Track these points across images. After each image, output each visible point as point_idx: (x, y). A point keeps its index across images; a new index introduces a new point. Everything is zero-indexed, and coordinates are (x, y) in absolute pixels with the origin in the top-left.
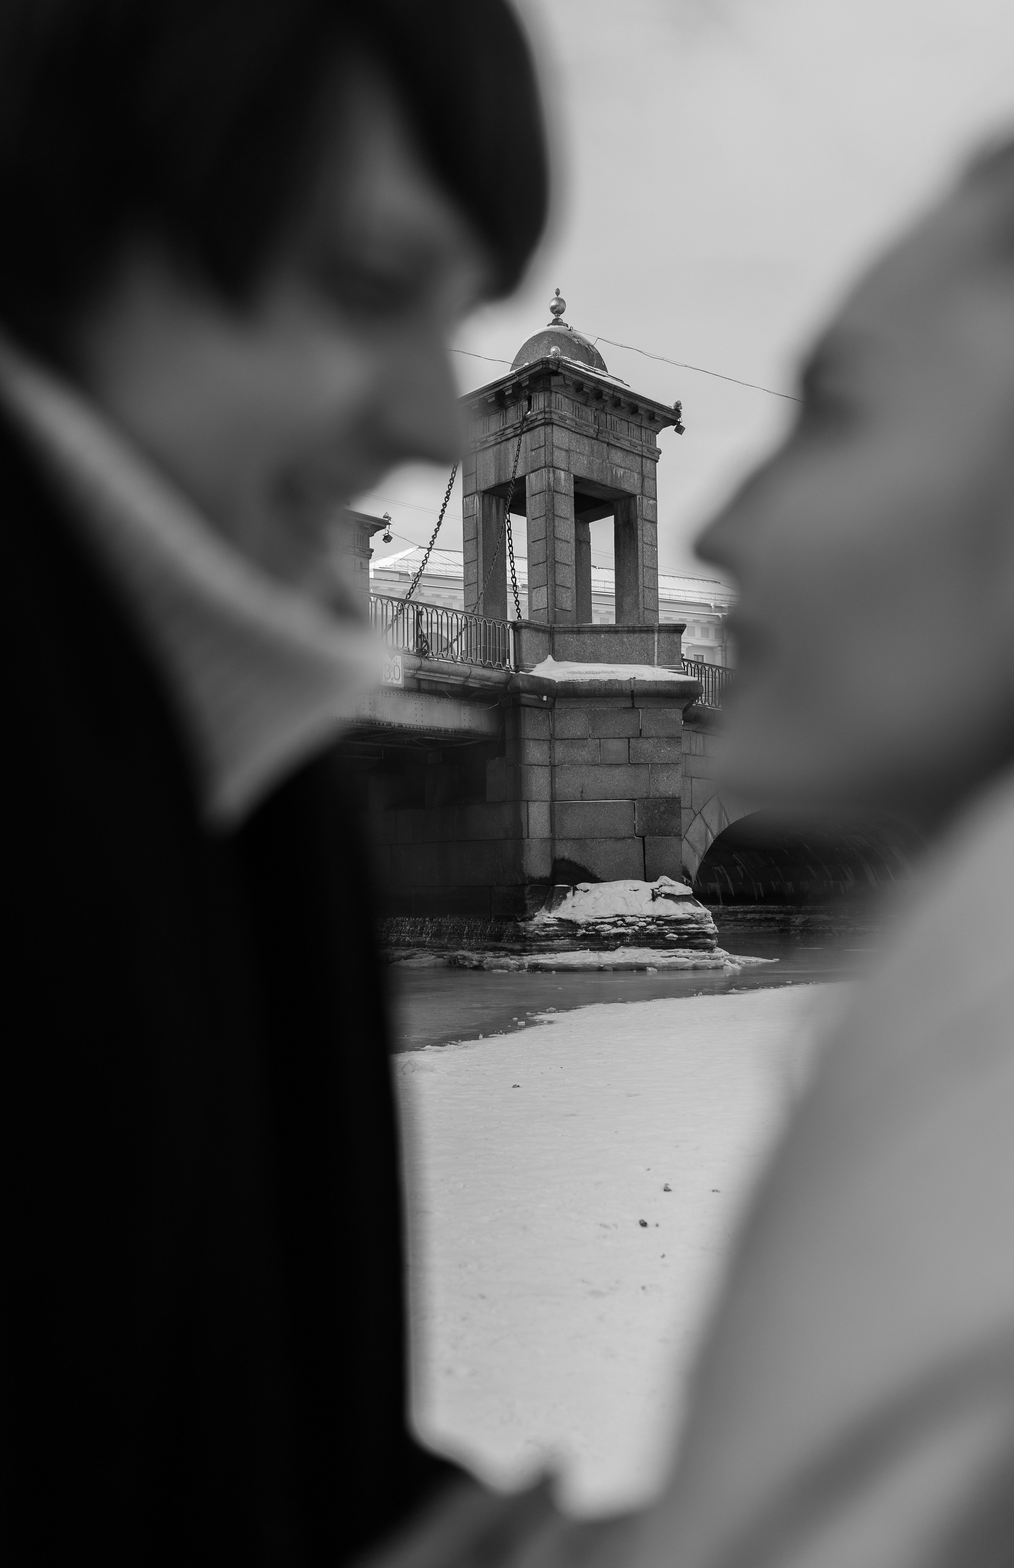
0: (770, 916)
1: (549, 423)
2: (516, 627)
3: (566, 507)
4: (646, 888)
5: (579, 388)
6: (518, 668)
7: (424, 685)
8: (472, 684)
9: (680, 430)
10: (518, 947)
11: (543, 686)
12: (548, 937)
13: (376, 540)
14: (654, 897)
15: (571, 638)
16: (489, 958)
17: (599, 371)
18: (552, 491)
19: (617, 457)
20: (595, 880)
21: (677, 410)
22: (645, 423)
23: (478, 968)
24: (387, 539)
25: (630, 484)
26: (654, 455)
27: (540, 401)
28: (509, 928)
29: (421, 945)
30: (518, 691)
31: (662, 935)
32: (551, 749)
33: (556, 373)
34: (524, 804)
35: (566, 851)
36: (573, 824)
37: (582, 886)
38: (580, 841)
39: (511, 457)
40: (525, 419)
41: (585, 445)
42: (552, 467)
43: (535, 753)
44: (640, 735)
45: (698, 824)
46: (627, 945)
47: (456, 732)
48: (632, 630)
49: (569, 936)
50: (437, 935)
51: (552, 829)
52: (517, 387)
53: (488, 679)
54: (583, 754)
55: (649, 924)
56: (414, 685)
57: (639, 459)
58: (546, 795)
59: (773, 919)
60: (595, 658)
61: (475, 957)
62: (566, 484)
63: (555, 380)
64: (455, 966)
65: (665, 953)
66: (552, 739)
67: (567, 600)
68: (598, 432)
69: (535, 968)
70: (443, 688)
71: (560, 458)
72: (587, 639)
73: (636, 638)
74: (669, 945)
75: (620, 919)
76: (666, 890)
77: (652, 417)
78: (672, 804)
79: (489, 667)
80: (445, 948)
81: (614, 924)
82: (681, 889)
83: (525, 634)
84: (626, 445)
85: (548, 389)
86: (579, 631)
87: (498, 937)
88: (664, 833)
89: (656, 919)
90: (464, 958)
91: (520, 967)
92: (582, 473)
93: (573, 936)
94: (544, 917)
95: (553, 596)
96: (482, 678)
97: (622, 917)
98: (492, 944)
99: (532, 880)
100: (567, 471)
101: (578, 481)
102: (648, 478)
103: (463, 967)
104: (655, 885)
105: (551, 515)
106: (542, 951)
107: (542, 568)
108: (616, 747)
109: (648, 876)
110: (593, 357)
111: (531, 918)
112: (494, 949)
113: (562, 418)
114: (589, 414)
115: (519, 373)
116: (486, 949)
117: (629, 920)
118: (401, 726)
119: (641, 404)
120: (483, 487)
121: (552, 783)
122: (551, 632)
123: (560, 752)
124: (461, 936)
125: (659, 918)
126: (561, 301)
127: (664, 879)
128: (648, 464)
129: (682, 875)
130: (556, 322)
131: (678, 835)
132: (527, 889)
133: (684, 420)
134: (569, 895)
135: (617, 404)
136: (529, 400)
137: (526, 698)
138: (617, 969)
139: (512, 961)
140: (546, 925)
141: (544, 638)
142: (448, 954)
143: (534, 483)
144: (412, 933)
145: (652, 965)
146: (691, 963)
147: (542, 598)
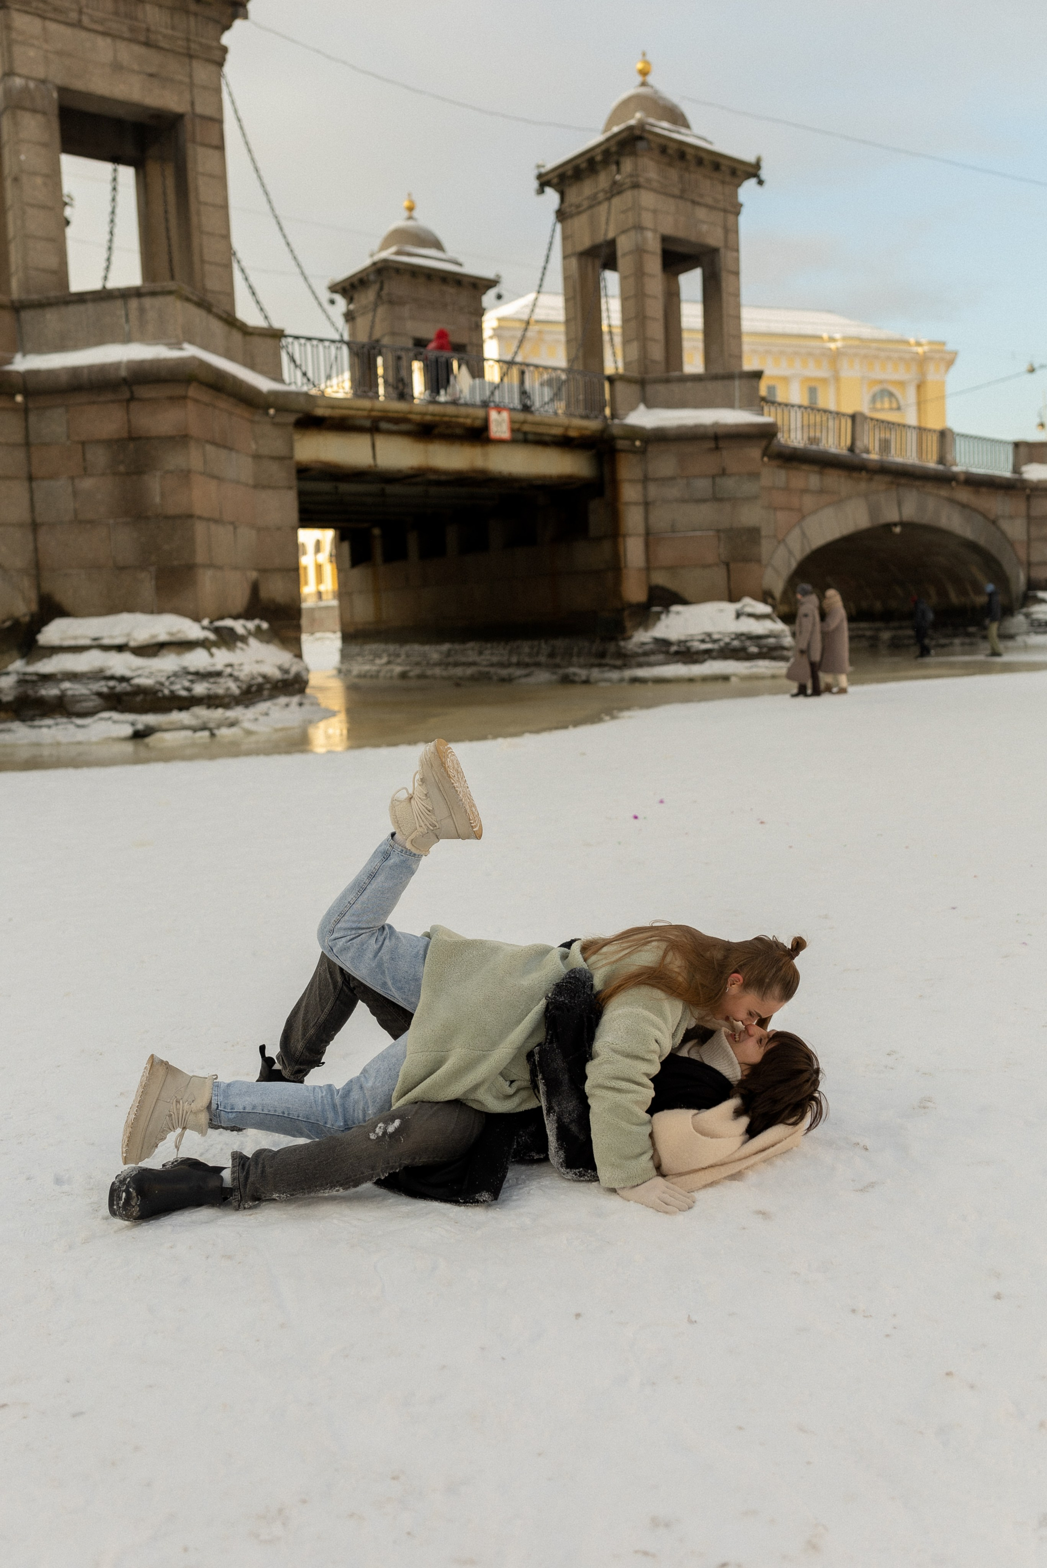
0: (860, 633)
1: (636, 186)
2: (611, 380)
3: (654, 265)
4: (730, 608)
5: (664, 150)
6: (613, 416)
7: (530, 437)
8: (573, 433)
9: (761, 182)
10: (619, 662)
11: (635, 433)
12: (646, 654)
13: (488, 298)
14: (738, 615)
15: (661, 388)
16: (595, 673)
17: (683, 130)
18: (640, 251)
19: (701, 213)
20: (684, 602)
21: (757, 166)
22: (728, 178)
23: (586, 682)
24: (499, 297)
25: (714, 238)
26: (736, 209)
27: (628, 165)
28: (612, 647)
29: (538, 665)
30: (613, 438)
31: (744, 649)
32: (645, 488)
33: (640, 138)
34: (621, 539)
35: (660, 579)
36: (666, 554)
37: (675, 608)
38: (672, 569)
39: (603, 219)
40: (615, 183)
41: (670, 205)
42: (639, 228)
43: (630, 493)
44: (723, 473)
45: (781, 552)
46: (714, 658)
47: (560, 477)
48: (716, 378)
49: (663, 652)
50: (552, 655)
51: (648, 560)
52: (607, 153)
53: (586, 429)
54: (673, 492)
55: (733, 639)
56: (520, 436)
57: (722, 214)
58: (641, 529)
59: (863, 636)
60: (682, 404)
61: (583, 673)
62: (654, 245)
63: (641, 145)
64: (567, 680)
65: (747, 664)
66: (645, 480)
67: (657, 352)
68: (683, 191)
69: (635, 680)
70: (547, 438)
71: (647, 219)
72: (676, 388)
73: (719, 385)
74: (750, 657)
75: (708, 637)
76: (749, 610)
77: (734, 172)
78: (753, 534)
79: (586, 417)
80: (558, 666)
81: (703, 641)
82: (763, 608)
83: (619, 386)
84: (709, 200)
85: (634, 153)
86: (667, 381)
87: (602, 655)
88: (746, 560)
89: (739, 636)
90: (575, 674)
91: (622, 680)
92: (668, 229)
93: (667, 653)
94: (642, 637)
95: (644, 350)
96: (580, 428)
97: (709, 635)
98: (597, 661)
99: (631, 605)
100: (655, 231)
101: (665, 239)
102: (731, 232)
103: (573, 682)
104: (737, 606)
105: (639, 274)
106: (640, 665)
107: (633, 324)
108: (702, 485)
109: (733, 598)
110: (677, 118)
111: (630, 638)
112: (600, 665)
113: (649, 180)
114: (673, 174)
115: (608, 140)
116: (592, 666)
117: (716, 637)
118: (510, 474)
119: (722, 161)
120: (580, 248)
121: (646, 518)
122: (642, 383)
123: (653, 490)
124: (571, 655)
125: (742, 634)
126: (647, 63)
127: (747, 600)
128: (731, 217)
129: (765, 597)
130: (644, 84)
131: (759, 561)
132: (626, 613)
133: (764, 173)
134: (663, 617)
135: (700, 162)
136: (618, 163)
137: (621, 444)
138: (705, 679)
139: (615, 675)
140: (643, 644)
141: (635, 389)
142: (561, 672)
143: (624, 244)
144: (530, 655)
145: (735, 675)
146: (769, 672)
147: (634, 351)
